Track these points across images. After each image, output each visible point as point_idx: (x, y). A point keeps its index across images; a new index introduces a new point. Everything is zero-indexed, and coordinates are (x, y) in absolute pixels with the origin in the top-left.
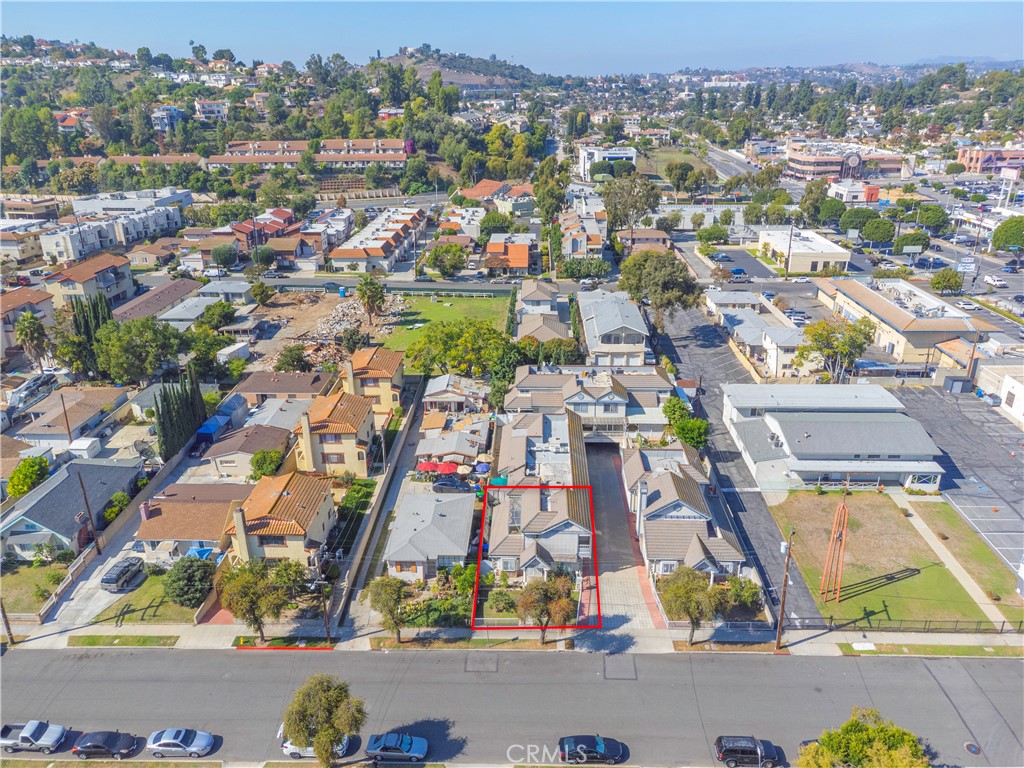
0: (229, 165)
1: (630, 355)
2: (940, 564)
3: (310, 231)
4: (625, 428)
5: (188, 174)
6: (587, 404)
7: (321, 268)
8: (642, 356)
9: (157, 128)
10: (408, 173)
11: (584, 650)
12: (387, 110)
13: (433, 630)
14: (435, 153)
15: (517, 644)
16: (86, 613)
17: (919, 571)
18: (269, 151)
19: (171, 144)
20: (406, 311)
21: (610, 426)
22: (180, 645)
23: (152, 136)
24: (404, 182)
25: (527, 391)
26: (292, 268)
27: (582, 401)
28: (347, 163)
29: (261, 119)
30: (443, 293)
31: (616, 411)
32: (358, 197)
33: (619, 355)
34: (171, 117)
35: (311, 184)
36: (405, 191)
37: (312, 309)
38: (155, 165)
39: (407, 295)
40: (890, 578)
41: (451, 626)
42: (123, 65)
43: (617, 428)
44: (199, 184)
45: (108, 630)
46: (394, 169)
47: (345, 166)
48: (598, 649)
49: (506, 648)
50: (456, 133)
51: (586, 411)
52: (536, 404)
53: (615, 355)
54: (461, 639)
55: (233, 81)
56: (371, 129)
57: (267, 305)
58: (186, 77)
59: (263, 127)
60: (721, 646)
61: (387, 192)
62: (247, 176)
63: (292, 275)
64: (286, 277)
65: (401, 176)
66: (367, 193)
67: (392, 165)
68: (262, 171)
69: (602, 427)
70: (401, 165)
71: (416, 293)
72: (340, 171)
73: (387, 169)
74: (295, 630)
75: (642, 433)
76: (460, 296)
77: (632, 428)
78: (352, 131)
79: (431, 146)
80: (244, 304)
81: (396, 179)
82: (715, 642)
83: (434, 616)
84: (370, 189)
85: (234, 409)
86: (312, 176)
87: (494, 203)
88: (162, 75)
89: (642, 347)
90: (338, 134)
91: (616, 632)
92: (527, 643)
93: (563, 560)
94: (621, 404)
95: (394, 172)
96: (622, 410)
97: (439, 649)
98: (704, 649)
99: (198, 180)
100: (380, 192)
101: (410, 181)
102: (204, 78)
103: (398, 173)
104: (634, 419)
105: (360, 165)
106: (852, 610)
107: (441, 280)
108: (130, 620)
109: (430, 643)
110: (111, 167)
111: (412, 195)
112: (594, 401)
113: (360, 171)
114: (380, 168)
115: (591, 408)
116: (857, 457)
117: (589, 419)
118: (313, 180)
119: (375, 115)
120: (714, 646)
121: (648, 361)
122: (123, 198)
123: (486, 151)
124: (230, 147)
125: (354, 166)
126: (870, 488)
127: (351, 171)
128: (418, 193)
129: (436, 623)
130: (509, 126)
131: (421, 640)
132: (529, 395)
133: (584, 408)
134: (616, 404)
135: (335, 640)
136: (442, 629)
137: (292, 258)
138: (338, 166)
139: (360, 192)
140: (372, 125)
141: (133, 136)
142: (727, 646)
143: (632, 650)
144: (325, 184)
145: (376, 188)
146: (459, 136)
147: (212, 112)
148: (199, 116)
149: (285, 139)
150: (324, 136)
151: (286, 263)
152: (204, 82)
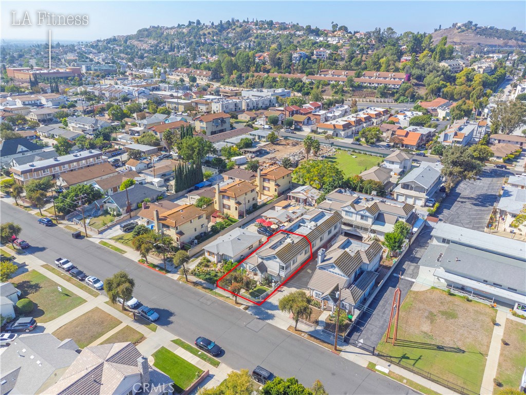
0: (315, 80)
1: (417, 198)
2: (484, 355)
3: (317, 113)
4: (369, 230)
5: (296, 83)
6: (352, 213)
7: (313, 131)
8: (424, 200)
9: (294, 62)
10: (400, 91)
11: (250, 313)
12: (405, 58)
13: (203, 281)
14: (422, 82)
15: (227, 299)
16: (111, 235)
17: (464, 352)
18: (337, 75)
19: (297, 70)
20: (331, 156)
21: (362, 227)
22: (125, 255)
23: (290, 65)
24: (396, 96)
25: (331, 200)
26: (300, 130)
27: (349, 211)
28: (370, 83)
29: (342, 59)
30: (357, 151)
31: (367, 220)
32: (370, 101)
33: (411, 197)
34: (301, 57)
35: (349, 93)
36: (396, 101)
37: (291, 148)
38: (283, 78)
39: (339, 149)
40: (440, 348)
41: (210, 283)
42: (300, 33)
43: (366, 230)
44: (299, 88)
45: (112, 243)
46: (394, 88)
47: (369, 85)
48: (255, 315)
49: (221, 299)
50: (438, 71)
51: (352, 217)
52: (332, 207)
53: (407, 196)
54: (209, 289)
55: (341, 41)
56: (393, 67)
57: (274, 144)
58: (321, 39)
59: (342, 63)
60: (309, 337)
61: (386, 100)
62: (320, 86)
63: (298, 133)
64: (295, 133)
65: (397, 92)
66: (375, 100)
67: (393, 87)
68: (329, 84)
69: (358, 227)
70: (398, 87)
71: (344, 149)
72: (366, 87)
73: (389, 88)
74: (161, 264)
75: (378, 236)
76: (366, 154)
77: (373, 231)
78: (382, 68)
79: (420, 78)
80: (265, 141)
81: (393, 94)
82: (308, 334)
83: (208, 276)
84: (377, 98)
85: (215, 180)
86: (351, 89)
87: (437, 111)
88: (312, 38)
89: (424, 195)
90: (375, 69)
91: (270, 312)
92: (231, 301)
93: (271, 274)
94: (370, 217)
95: (393, 90)
96: (370, 221)
97: (199, 290)
98: (300, 335)
99: (299, 86)
100: (382, 100)
101: (401, 95)
102: (329, 39)
103: (395, 91)
104: (375, 227)
105: (376, 85)
106: (398, 352)
107: (365, 145)
108: (120, 242)
109: (198, 286)
110: (267, 78)
111: (400, 103)
112: (356, 212)
113: (375, 88)
114: (386, 87)
115: (354, 216)
116: (485, 282)
117: (352, 221)
118: (351, 91)
119: (399, 59)
120: (306, 336)
121: (427, 204)
122: (261, 91)
123: (454, 82)
124: (321, 72)
125: (373, 85)
126: (487, 302)
127: (371, 88)
128: (403, 102)
129: (206, 280)
130: (476, 69)
131: (195, 284)
132: (331, 202)
133: (351, 214)
134: (367, 217)
135: (168, 272)
136: (207, 283)
137: (301, 125)
138: (365, 85)
139: (372, 99)
140: (394, 65)
141: (283, 64)
142: (312, 338)
143: (269, 321)
144: (356, 93)
145: (381, 97)
146: (440, 73)
147: (321, 55)
148: (314, 57)
149: (348, 70)
150: (368, 69)
151: (298, 127)
152: (328, 41)
